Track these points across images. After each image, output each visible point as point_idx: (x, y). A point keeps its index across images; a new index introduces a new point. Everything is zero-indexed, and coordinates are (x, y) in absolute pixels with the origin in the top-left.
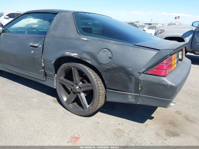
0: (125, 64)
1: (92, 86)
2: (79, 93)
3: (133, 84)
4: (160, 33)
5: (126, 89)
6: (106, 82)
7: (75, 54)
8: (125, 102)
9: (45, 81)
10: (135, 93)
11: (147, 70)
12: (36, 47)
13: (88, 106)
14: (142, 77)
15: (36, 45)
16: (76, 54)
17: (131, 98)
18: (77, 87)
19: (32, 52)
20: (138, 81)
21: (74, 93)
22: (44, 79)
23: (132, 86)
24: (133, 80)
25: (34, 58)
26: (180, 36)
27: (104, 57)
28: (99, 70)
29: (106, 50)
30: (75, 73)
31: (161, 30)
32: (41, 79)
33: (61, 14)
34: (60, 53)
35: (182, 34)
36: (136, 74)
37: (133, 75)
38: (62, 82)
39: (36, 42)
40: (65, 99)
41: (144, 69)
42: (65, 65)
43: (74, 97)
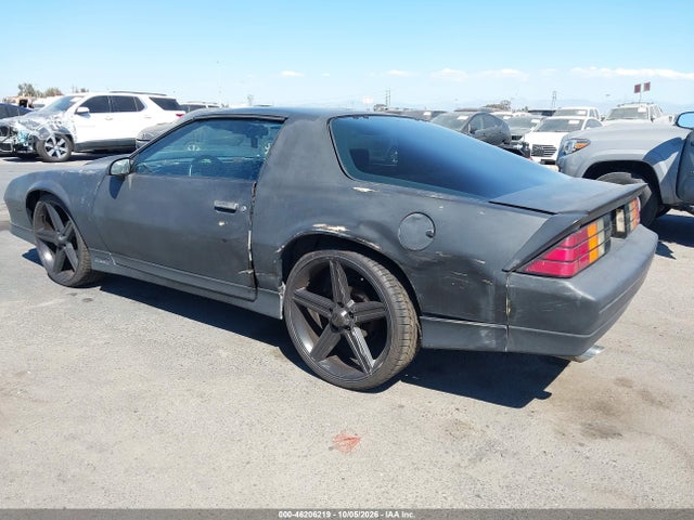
0: (469, 249)
1: (385, 309)
2: (348, 328)
3: (491, 299)
4: (577, 150)
5: (474, 312)
6: (419, 296)
7: (338, 228)
8: (471, 347)
9: (253, 301)
10: (496, 322)
11: (523, 263)
12: (233, 211)
13: (372, 362)
14: (513, 281)
15: (233, 206)
16: (343, 229)
17: (486, 335)
18: (344, 313)
19: (221, 224)
20: (502, 293)
21: (335, 328)
22: (252, 296)
23: (487, 305)
24: (491, 289)
25: (225, 241)
26: (641, 159)
27: (413, 234)
28: (401, 266)
29: (418, 215)
30: (337, 275)
31: (580, 141)
32: (242, 296)
33: (297, 123)
34: (299, 225)
35: (645, 153)
36: (497, 273)
37: (489, 278)
38: (302, 302)
39: (233, 198)
40: (309, 347)
41: (517, 262)
42: (310, 257)
43: (334, 339)
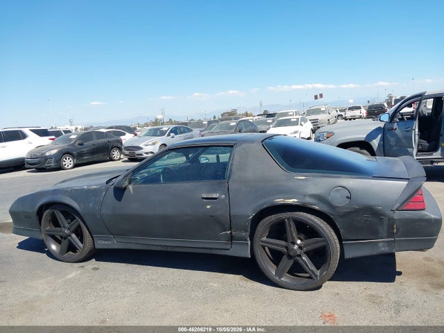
0: (372, 202)
1: (325, 241)
2: (300, 256)
3: (385, 227)
4: (327, 138)
5: (375, 234)
6: (342, 231)
7: (292, 200)
8: (374, 253)
9: (229, 250)
10: (388, 237)
11: (401, 205)
12: (216, 199)
13: (318, 273)
14: (397, 215)
15: (214, 196)
16: (296, 200)
17: (383, 246)
18: (296, 247)
19: (208, 207)
20: (392, 221)
21: (290, 257)
22: (228, 247)
23: (383, 230)
24: (386, 221)
25: (211, 216)
26: (363, 140)
27: (339, 200)
28: (331, 216)
29: (340, 188)
30: (290, 227)
31: (328, 133)
32: (221, 247)
33: (243, 146)
34: (267, 200)
35: (365, 136)
36: (388, 212)
37: (383, 215)
39: (215, 192)
41: (398, 205)
42: (273, 218)
43: (290, 263)
